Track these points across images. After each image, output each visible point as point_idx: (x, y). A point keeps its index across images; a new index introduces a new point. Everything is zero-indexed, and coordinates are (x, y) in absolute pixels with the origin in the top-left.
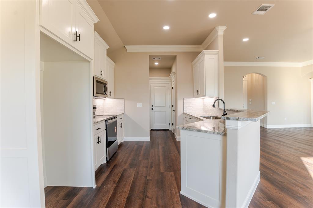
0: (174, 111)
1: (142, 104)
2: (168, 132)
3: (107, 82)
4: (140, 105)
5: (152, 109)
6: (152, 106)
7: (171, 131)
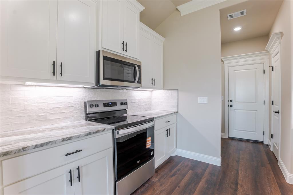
0: (278, 112)
1: (207, 97)
2: (261, 146)
3: (141, 62)
4: (203, 100)
5: (231, 106)
6: (231, 101)
7: (268, 146)
